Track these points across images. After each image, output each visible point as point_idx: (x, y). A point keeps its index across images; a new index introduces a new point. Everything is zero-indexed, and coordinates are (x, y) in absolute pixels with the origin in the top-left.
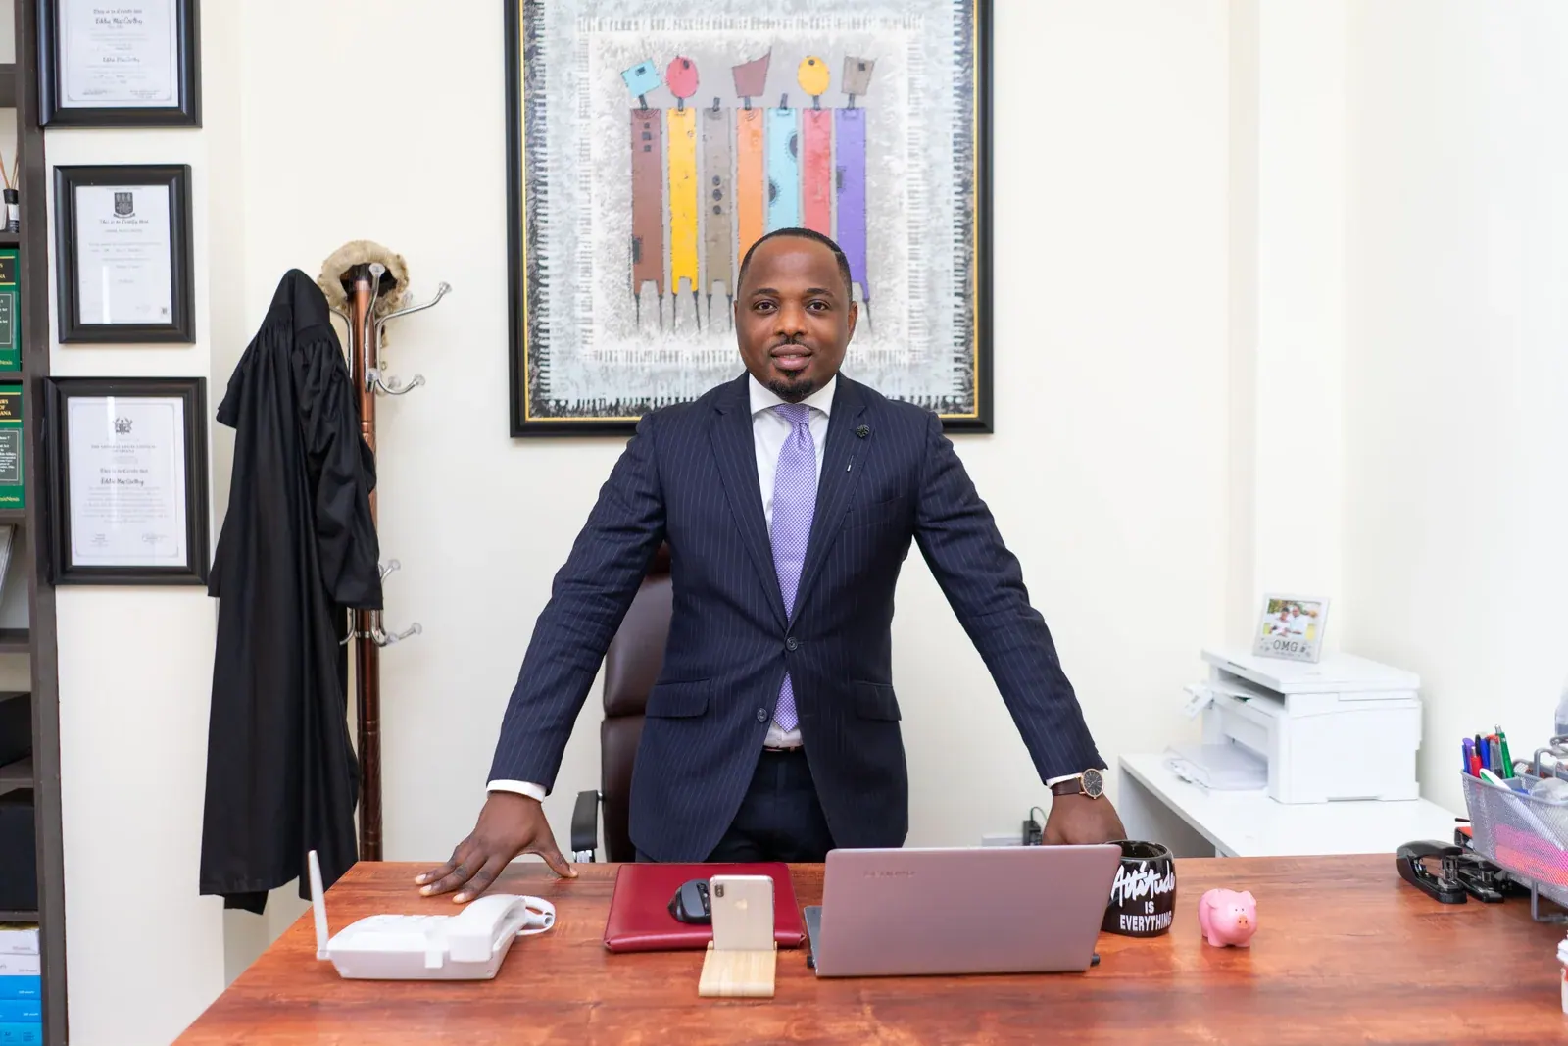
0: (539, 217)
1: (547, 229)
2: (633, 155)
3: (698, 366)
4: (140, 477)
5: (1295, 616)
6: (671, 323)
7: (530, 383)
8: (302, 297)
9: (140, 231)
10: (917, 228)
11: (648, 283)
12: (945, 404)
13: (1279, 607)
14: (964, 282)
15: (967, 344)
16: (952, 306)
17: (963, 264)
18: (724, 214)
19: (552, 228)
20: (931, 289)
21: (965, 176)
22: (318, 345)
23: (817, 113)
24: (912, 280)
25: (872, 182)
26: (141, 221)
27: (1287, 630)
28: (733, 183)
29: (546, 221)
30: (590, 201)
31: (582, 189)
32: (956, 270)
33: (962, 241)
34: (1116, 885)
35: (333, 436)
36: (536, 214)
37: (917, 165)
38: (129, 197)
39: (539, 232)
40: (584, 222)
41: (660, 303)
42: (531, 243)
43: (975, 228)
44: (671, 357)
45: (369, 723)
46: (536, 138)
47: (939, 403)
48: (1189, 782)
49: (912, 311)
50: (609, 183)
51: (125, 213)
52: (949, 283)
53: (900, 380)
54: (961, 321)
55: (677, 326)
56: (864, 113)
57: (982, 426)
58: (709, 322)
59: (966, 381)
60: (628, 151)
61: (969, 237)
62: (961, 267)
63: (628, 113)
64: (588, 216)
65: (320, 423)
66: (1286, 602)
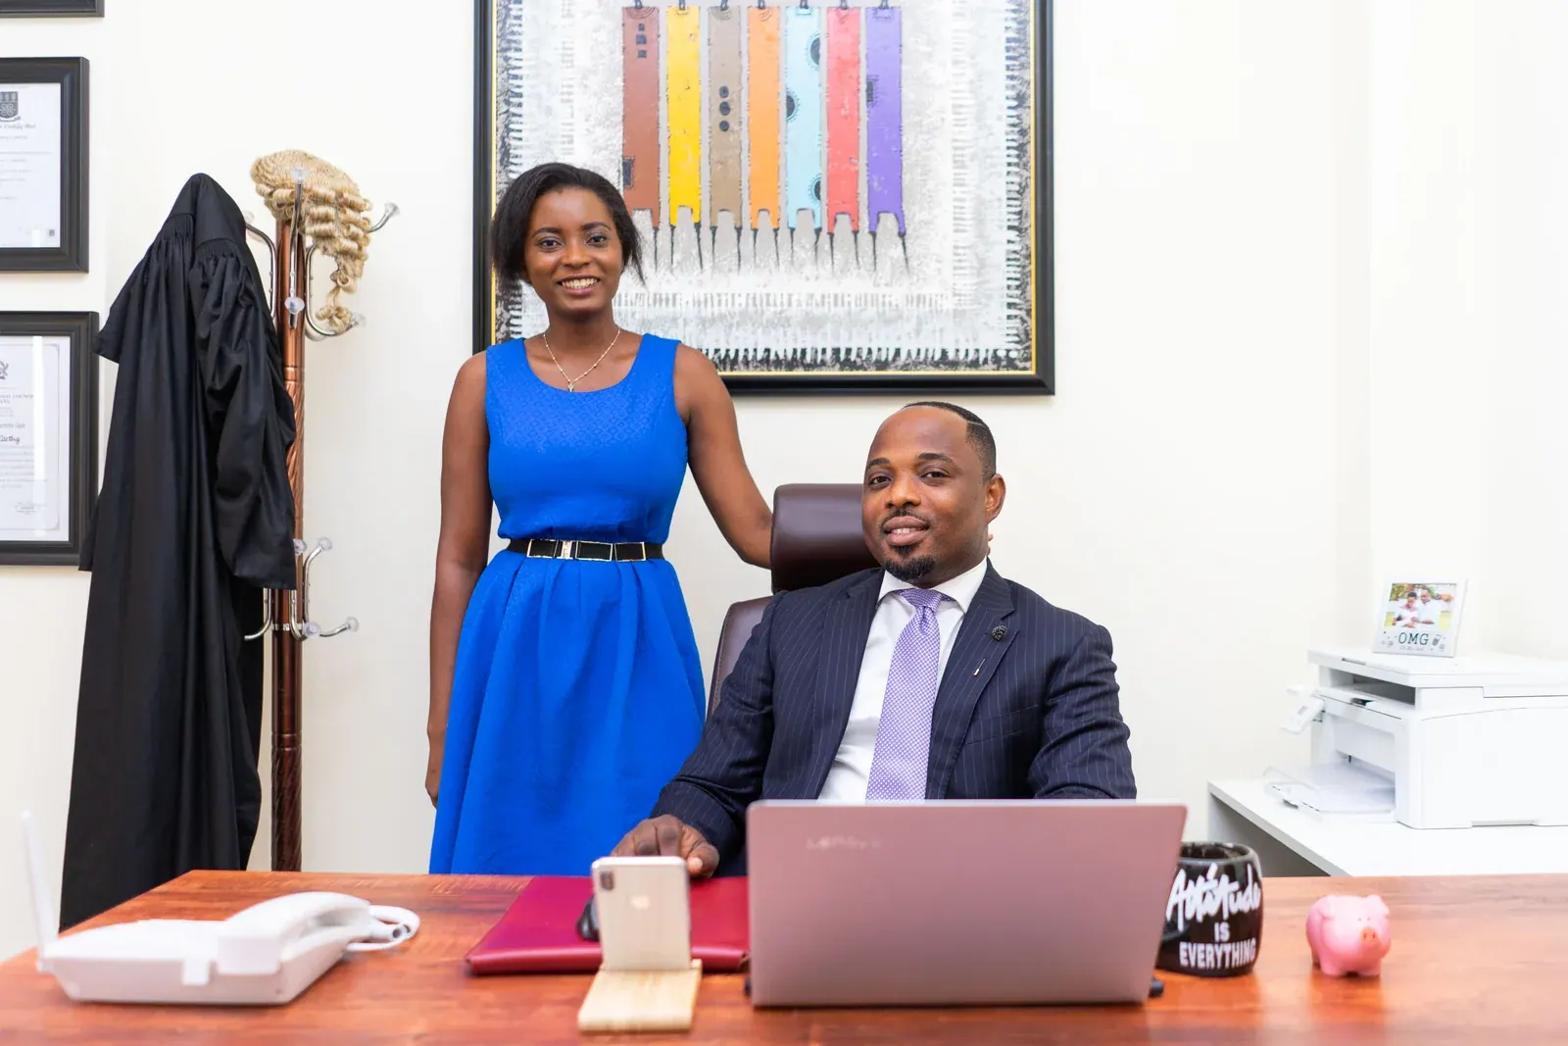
0: (512, 134)
1: (521, 147)
2: (624, 60)
3: (699, 312)
4: (15, 433)
5: (1425, 602)
6: (668, 261)
7: (497, 331)
8: (207, 205)
9: (25, 137)
10: (962, 148)
11: (640, 212)
12: (997, 360)
13: (1405, 593)
14: (1020, 213)
15: (1022, 287)
16: (1005, 242)
17: (1018, 192)
18: (733, 131)
19: (529, 147)
20: (980, 221)
21: (1020, 87)
22: (222, 260)
23: (844, 13)
24: (957, 210)
25: (909, 94)
26: (28, 126)
27: (1414, 620)
28: (744, 94)
29: (520, 139)
30: (572, 116)
31: (563, 101)
32: (1009, 199)
33: (1017, 165)
34: (1174, 899)
35: (238, 369)
36: (508, 130)
37: (963, 74)
38: (13, 97)
39: (511, 151)
40: (565, 139)
41: (655, 237)
42: (501, 164)
43: (1031, 148)
44: (667, 300)
45: (287, 736)
46: (509, 41)
47: (989, 358)
48: (1296, 807)
49: (956, 247)
50: (595, 94)
51: (7, 117)
52: (1001, 214)
53: (941, 330)
54: (1015, 259)
55: (675, 265)
56: (900, 13)
57: (1040, 385)
58: (714, 259)
59: (1021, 332)
60: (619, 57)
61: (1024, 159)
62: (1016, 196)
63: (619, 13)
64: (571, 133)
65: (221, 354)
66: (1414, 586)
